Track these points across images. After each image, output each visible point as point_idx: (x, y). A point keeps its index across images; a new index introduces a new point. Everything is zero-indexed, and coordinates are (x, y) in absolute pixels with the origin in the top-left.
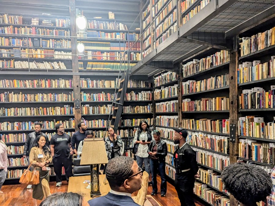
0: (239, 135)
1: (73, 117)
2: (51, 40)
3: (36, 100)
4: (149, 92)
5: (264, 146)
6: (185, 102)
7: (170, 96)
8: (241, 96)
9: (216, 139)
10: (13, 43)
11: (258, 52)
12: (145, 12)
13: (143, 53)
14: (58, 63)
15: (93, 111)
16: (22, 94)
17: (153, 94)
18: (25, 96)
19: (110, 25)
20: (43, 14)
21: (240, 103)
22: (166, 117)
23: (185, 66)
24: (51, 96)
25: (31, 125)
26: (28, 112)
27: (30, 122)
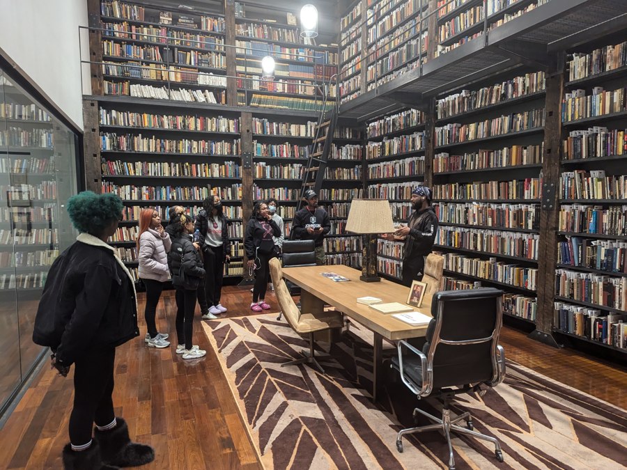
0: (561, 198)
1: (239, 181)
2: (192, 52)
3: (179, 151)
4: (358, 146)
5: (611, 211)
6: (440, 158)
7: (404, 151)
8: (567, 139)
9: (509, 209)
10: (129, 52)
11: (604, 74)
12: (346, 18)
13: (340, 85)
14: (203, 92)
15: (271, 172)
16: (156, 140)
17: (364, 150)
18: (161, 142)
19: (288, 35)
20: (181, 6)
21: (566, 151)
22: (392, 186)
23: (441, 101)
24: (204, 145)
25: (170, 192)
26: (166, 170)
27: (168, 187)
